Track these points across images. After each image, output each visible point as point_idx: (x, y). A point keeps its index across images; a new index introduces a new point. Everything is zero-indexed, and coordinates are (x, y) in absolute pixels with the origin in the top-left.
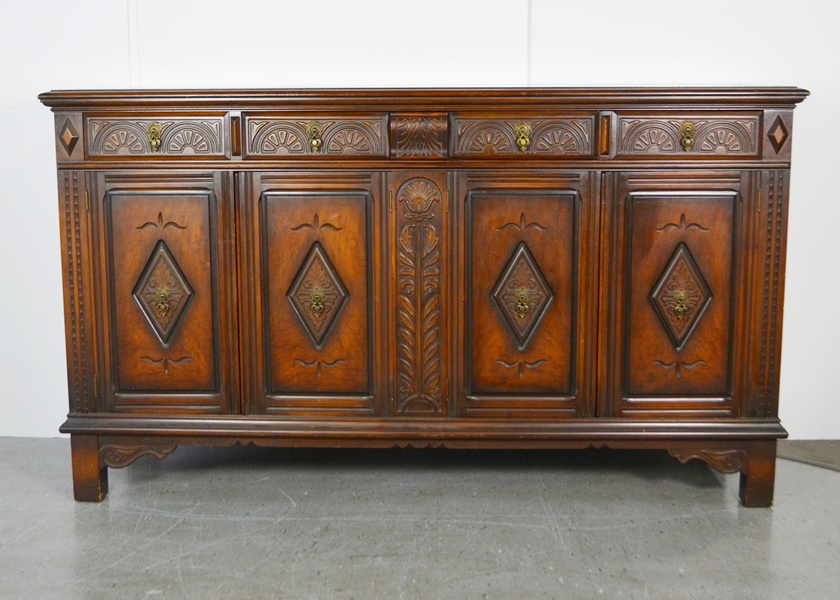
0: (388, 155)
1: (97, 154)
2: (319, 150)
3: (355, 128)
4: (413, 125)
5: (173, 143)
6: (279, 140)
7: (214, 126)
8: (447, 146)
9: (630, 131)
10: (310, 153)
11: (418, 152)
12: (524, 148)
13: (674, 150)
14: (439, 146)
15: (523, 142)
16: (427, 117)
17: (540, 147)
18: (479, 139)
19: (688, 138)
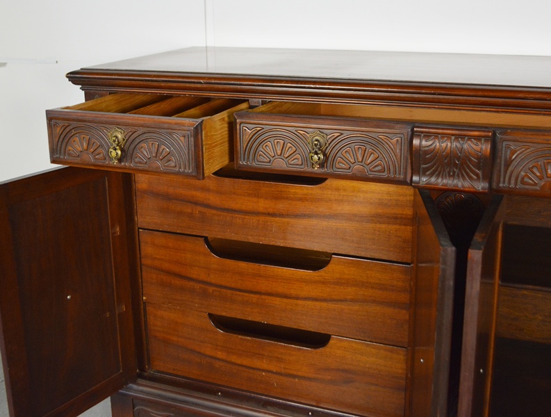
0: (408, 180)
4: (444, 145)
8: (488, 177)
11: (448, 181)
14: (477, 175)
18: (535, 170)
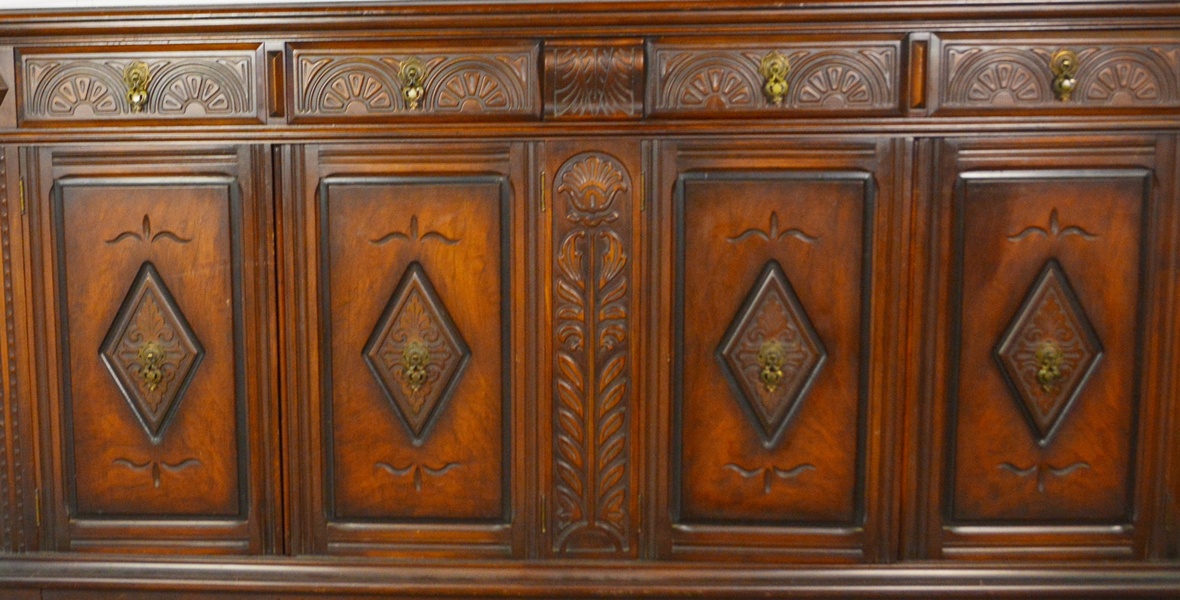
0: (538, 112)
1: (40, 117)
2: (420, 106)
3: (482, 68)
4: (586, 60)
5: (168, 97)
6: (350, 88)
7: (238, 67)
8: (641, 96)
9: (964, 67)
10: (403, 112)
11: (591, 107)
12: (778, 100)
13: (1041, 98)
14: (628, 97)
15: (777, 88)
16: (608, 48)
17: (805, 98)
18: (697, 84)
19: (1067, 78)
